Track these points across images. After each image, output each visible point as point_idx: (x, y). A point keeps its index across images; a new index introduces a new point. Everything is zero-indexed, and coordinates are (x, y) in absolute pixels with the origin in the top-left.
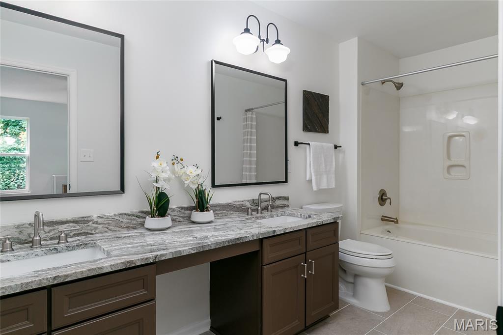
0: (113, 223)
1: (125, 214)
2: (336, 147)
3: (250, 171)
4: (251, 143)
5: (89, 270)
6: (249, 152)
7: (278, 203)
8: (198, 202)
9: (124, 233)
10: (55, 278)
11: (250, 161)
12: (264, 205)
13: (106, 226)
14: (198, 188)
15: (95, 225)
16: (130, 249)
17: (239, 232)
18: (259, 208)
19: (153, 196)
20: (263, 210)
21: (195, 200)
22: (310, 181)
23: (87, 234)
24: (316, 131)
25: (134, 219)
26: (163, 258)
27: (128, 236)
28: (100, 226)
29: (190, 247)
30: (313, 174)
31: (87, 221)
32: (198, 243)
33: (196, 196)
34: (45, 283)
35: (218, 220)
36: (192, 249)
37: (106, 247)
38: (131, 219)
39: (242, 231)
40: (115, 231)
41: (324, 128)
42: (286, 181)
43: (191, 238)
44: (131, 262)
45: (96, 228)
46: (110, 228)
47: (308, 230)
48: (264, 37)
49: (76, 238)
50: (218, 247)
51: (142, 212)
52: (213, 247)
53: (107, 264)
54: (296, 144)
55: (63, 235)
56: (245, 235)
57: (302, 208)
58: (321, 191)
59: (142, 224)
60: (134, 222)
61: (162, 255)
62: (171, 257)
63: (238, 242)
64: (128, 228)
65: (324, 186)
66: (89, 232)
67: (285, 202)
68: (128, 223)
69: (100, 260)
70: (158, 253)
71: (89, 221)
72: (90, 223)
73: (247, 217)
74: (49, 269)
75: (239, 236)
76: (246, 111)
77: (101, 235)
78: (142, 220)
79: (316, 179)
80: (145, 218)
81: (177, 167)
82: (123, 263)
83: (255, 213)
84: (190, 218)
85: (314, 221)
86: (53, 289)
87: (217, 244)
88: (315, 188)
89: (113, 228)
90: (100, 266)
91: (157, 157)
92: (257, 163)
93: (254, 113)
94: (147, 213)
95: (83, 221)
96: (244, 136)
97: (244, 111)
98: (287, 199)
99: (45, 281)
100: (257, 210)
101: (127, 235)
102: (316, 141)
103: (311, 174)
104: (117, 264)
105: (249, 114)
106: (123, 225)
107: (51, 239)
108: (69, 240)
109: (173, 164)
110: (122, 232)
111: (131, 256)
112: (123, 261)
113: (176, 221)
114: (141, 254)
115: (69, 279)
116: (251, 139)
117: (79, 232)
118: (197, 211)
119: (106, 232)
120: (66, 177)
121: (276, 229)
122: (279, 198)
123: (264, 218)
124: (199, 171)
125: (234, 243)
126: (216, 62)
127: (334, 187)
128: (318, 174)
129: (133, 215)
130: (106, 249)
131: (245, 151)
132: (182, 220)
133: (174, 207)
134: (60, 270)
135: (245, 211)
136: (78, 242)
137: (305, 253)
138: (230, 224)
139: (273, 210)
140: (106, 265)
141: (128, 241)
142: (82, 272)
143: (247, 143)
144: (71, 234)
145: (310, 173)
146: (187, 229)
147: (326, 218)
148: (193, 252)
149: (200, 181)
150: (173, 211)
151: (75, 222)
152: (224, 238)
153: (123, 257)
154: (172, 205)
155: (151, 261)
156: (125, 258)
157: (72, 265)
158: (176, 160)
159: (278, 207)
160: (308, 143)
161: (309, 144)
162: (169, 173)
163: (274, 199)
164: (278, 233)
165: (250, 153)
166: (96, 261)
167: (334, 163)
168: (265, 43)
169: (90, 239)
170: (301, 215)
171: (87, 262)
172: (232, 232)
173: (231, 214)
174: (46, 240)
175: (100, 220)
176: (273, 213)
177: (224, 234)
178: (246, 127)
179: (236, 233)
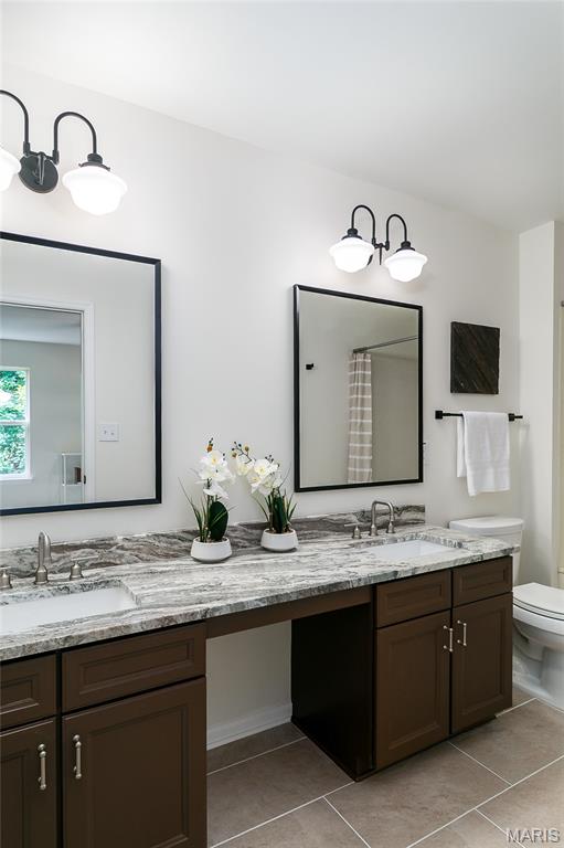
0: (145, 550)
1: (163, 535)
2: (512, 417)
3: (362, 454)
4: (362, 405)
5: (112, 629)
6: (359, 421)
7: (406, 516)
8: (273, 517)
9: (161, 565)
10: (66, 639)
11: (361, 436)
12: (380, 520)
13: (136, 553)
14: (272, 493)
15: (119, 552)
16: (169, 596)
17: (335, 572)
18: (373, 526)
19: (203, 508)
20: (379, 528)
21: (268, 514)
22: (464, 479)
23: (110, 564)
24: (475, 392)
25: (175, 543)
26: (217, 614)
27: (165, 572)
28: (127, 553)
29: (258, 597)
30: (468, 468)
31: (109, 544)
32: (271, 591)
33: (270, 507)
34: (54, 646)
35: (305, 547)
36: (260, 600)
37: (135, 590)
38: (171, 543)
39: (342, 571)
40: (148, 561)
41: (489, 385)
42: (421, 480)
43: (260, 580)
44: (170, 618)
45: (121, 556)
46: (141, 555)
47: (456, 572)
48: (381, 240)
49: (94, 571)
50: (301, 597)
51: (188, 532)
52: (294, 598)
53: (137, 620)
54: (439, 415)
55: (76, 567)
56: (347, 579)
57: (448, 527)
58: (482, 495)
59: (188, 551)
60: (176, 547)
61: (215, 609)
62: (229, 612)
63: (335, 590)
64: (167, 556)
65: (490, 486)
66: (112, 561)
67: (419, 516)
68: (166, 548)
69: (126, 612)
70: (210, 606)
71: (111, 546)
72: (113, 549)
73: (352, 542)
74: (58, 625)
75: (337, 580)
76: (355, 352)
77: (127, 566)
78: (187, 544)
79: (475, 476)
80: (191, 541)
81: (240, 461)
82: (158, 620)
83: (365, 534)
84: (260, 541)
85: (469, 554)
86: (64, 654)
87: (300, 592)
88: (472, 491)
89: (144, 555)
90: (127, 623)
91: (210, 449)
92: (373, 440)
93: (369, 355)
94: (194, 533)
95: (102, 545)
96: (351, 394)
97: (351, 353)
98: (421, 509)
99: (53, 643)
100: (370, 529)
101: (164, 569)
102: (474, 408)
103: (465, 470)
104: (150, 621)
105: (360, 358)
106: (159, 551)
107: (61, 571)
108: (85, 573)
109: (234, 456)
110: (158, 563)
111: (171, 609)
112: (159, 616)
113: (239, 547)
114: (185, 605)
115: (84, 642)
116: (363, 400)
117: (99, 561)
118: (271, 531)
119: (136, 562)
120: (80, 456)
121: (399, 569)
122: (407, 508)
123: (380, 543)
124: (274, 467)
125: (327, 591)
126: (302, 288)
127: (507, 489)
128: (479, 469)
129: (174, 537)
130: (136, 593)
131: (353, 420)
132: (247, 544)
133: (235, 524)
134: (72, 627)
135: (349, 531)
136: (96, 578)
137: (451, 610)
138: (323, 556)
139: (396, 529)
140: (135, 621)
141: (166, 580)
142: (102, 632)
143: (357, 406)
144: (87, 564)
145: (465, 465)
146: (255, 562)
147: (490, 548)
148: (263, 605)
149: (276, 485)
150: (234, 529)
151: (92, 546)
152: (312, 583)
153: (159, 610)
154: (232, 522)
155: (199, 617)
156: (161, 612)
157: (88, 619)
158: (239, 450)
159: (406, 524)
160: (459, 413)
161: (462, 415)
162: (227, 471)
163: (398, 511)
164: (402, 576)
165: (362, 424)
166: (121, 614)
167: (508, 448)
168: (384, 249)
169: (112, 573)
170: (445, 540)
171: (108, 615)
172: (324, 572)
173: (326, 535)
174: (55, 573)
175: (126, 544)
176: (396, 535)
177: (312, 574)
178: (354, 379)
179: (332, 573)
